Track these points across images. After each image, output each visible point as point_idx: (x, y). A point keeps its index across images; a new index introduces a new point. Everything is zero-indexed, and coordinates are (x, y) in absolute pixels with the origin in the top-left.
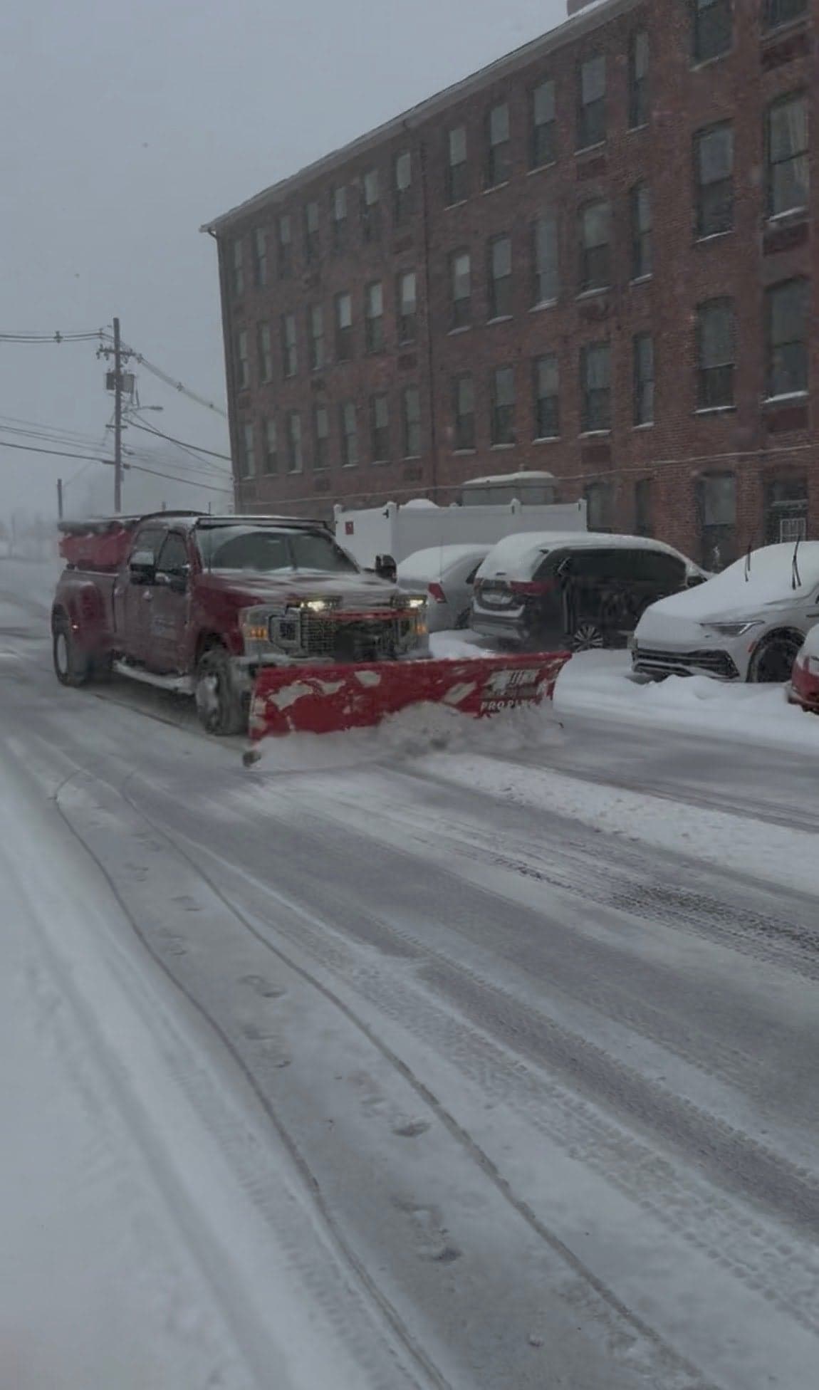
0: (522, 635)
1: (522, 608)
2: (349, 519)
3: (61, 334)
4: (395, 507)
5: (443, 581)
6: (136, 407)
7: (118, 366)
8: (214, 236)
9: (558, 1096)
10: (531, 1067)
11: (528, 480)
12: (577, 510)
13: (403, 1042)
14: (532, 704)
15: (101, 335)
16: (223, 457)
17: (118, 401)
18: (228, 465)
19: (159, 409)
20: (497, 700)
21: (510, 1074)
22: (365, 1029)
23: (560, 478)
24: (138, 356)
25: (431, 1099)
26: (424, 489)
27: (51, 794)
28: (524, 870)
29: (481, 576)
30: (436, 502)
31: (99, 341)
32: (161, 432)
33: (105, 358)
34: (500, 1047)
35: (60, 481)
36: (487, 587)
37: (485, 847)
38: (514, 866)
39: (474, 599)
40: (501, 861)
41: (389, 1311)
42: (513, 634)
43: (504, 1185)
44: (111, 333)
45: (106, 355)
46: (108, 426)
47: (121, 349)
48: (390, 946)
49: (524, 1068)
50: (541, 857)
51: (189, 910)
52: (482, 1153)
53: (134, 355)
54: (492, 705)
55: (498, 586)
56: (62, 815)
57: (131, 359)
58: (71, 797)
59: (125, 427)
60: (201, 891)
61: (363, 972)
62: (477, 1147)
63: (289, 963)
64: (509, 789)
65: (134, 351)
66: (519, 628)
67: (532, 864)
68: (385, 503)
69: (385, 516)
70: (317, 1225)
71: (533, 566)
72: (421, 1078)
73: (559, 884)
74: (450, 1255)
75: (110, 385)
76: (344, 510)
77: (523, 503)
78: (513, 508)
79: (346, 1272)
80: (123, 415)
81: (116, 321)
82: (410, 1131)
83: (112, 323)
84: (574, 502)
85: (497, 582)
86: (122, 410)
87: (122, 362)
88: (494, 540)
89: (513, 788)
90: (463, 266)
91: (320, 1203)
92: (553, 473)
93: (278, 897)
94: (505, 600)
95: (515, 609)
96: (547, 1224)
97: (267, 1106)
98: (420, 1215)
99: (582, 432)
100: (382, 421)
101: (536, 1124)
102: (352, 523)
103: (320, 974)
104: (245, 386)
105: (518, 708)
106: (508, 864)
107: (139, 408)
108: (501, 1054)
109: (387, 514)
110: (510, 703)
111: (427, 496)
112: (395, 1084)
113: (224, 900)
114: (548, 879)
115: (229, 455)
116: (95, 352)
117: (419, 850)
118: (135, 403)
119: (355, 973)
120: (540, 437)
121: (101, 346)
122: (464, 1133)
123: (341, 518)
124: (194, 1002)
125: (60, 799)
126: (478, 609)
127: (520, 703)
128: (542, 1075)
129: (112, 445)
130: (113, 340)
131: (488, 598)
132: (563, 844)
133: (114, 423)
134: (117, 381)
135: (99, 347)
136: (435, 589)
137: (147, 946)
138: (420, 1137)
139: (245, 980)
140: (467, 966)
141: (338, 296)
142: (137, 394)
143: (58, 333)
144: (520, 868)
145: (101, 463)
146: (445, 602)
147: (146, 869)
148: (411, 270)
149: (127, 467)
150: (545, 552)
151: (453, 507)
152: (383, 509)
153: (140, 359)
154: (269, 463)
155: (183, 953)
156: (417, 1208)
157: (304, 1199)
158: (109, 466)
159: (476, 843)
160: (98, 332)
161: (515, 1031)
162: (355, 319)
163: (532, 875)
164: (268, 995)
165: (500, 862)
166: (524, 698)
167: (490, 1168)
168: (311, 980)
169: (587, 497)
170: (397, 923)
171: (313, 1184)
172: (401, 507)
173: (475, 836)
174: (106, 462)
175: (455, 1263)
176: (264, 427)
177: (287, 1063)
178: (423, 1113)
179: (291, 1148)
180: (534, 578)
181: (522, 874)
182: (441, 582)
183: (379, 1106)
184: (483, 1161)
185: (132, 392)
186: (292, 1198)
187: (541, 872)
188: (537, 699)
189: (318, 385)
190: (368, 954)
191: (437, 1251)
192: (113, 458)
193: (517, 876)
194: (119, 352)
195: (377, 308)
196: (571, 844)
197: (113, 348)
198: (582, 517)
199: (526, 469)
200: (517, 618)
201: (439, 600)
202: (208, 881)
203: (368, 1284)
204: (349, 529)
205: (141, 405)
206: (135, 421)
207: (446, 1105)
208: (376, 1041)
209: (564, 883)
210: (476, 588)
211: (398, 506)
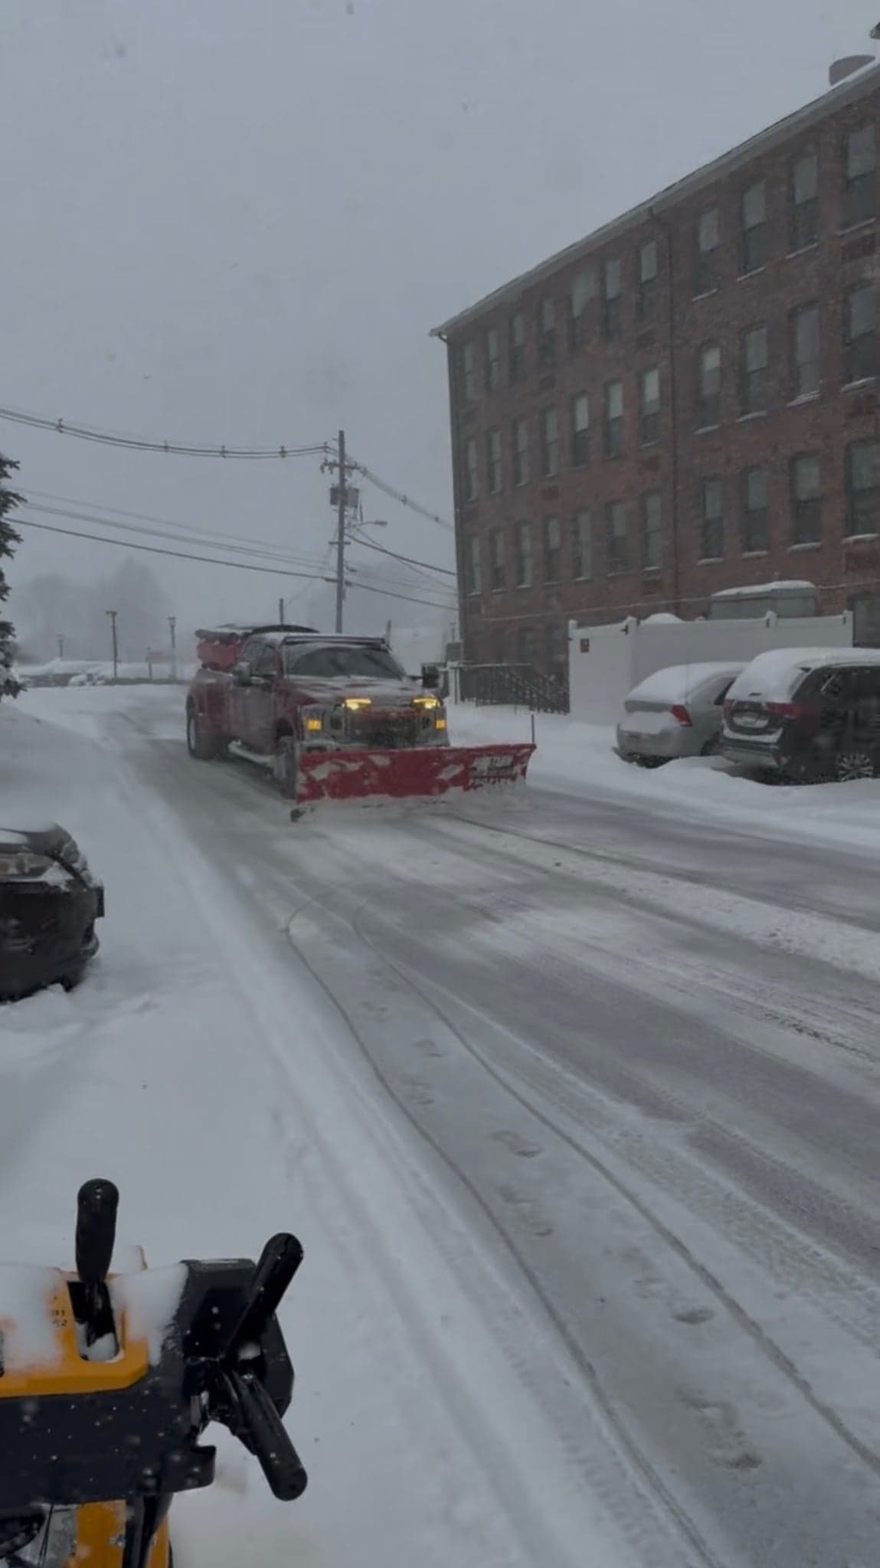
0: (779, 762)
1: (779, 732)
2: (585, 637)
3: (286, 449)
4: (635, 623)
5: (690, 702)
6: (359, 522)
7: (343, 480)
8: (444, 340)
9: (860, 1288)
10: (826, 1254)
11: (788, 591)
12: (842, 623)
13: (676, 1215)
14: (509, 782)
15: (325, 448)
16: (449, 573)
17: (342, 517)
18: (453, 581)
19: (383, 524)
20: (482, 777)
21: (802, 1261)
22: (633, 1199)
23: (820, 587)
24: (362, 469)
25: (714, 1284)
26: (664, 602)
27: (282, 925)
28: (799, 1027)
29: (732, 698)
30: (678, 615)
31: (324, 454)
32: (385, 548)
33: (329, 472)
34: (790, 1229)
35: (281, 601)
36: (741, 708)
37: (751, 999)
38: (787, 1023)
39: (724, 722)
40: (774, 1017)
41: (683, 1520)
42: (771, 762)
43: (805, 1387)
44: (336, 446)
45: (331, 469)
46: (331, 543)
47: (346, 463)
48: (654, 1107)
49: (817, 1254)
50: (820, 1014)
51: (433, 1055)
52: (777, 1349)
53: (358, 468)
54: (478, 782)
55: (754, 708)
56: (295, 949)
57: (355, 472)
58: (303, 930)
59: (349, 543)
60: (442, 1034)
61: (625, 1134)
62: (770, 1342)
63: (544, 1120)
64: (774, 935)
65: (358, 466)
66: (777, 756)
67: (810, 1022)
68: (623, 618)
69: (624, 633)
70: (597, 1416)
71: (792, 687)
72: (698, 1256)
73: (841, 1045)
74: (748, 1461)
75: (333, 502)
76: (580, 626)
77: (779, 616)
78: (768, 621)
79: (632, 1473)
80: (346, 531)
81: (342, 434)
82: (692, 1318)
83: (337, 436)
84: (841, 613)
85: (751, 704)
86: (345, 526)
87: (346, 477)
88: (749, 657)
89: (779, 933)
90: (712, 360)
91: (598, 1392)
92: (812, 581)
93: (526, 1047)
94: (761, 723)
95: (771, 733)
96: (857, 1435)
97: (532, 1280)
98: (711, 1413)
99: (847, 536)
100: (620, 529)
101: (837, 1318)
102: (588, 640)
103: (577, 1133)
104: (473, 498)
105: (497, 783)
106: (780, 1020)
107: (362, 524)
108: (790, 1237)
109: (626, 630)
110: (492, 780)
111: (666, 610)
112: (669, 1262)
113: (469, 1048)
114: (828, 1039)
115: (454, 570)
116: (319, 465)
117: (676, 1000)
118: (358, 517)
119: (615, 1136)
120: (798, 542)
121: (326, 460)
122: (753, 1324)
123: (576, 634)
124: (443, 1155)
125: (293, 931)
126: (728, 733)
127: (499, 781)
128: (840, 1264)
129: (333, 561)
130: (338, 454)
131: (739, 721)
132: (842, 999)
133: (337, 540)
134: (342, 496)
135: (323, 461)
136: (679, 712)
137: (392, 1094)
138: (703, 1325)
139: (497, 1136)
140: (741, 1133)
141: (573, 399)
142: (361, 508)
143: (283, 448)
144: (795, 1026)
145: (324, 581)
146: (690, 725)
147: (383, 1009)
148: (654, 366)
149: (348, 584)
150: (806, 670)
151: (699, 621)
152: (623, 625)
153: (365, 472)
154: (497, 577)
155: (429, 1102)
156: (706, 1405)
157: (578, 1384)
158: (331, 584)
159: (740, 994)
160: (322, 445)
161: (803, 1211)
162: (592, 421)
163: (809, 1034)
164: (524, 1154)
165: (769, 1017)
166: (503, 777)
167: (788, 1367)
168: (569, 1140)
169: (851, 608)
170: (658, 1081)
171: (588, 1370)
172: (643, 623)
173: (739, 988)
174: (328, 580)
175: (754, 1471)
176: (492, 541)
177: (549, 1232)
178: (703, 1297)
179: (561, 1328)
180: (794, 698)
181: (797, 1032)
182: (687, 703)
183: (654, 1287)
184: (778, 1357)
185: (356, 506)
186: (567, 1383)
187: (819, 1031)
188: (513, 778)
189: (551, 494)
190: (630, 1114)
191: (734, 1454)
192: (334, 575)
193: (792, 1035)
194: (344, 466)
195: (617, 409)
196: (854, 1000)
197: (338, 460)
198: (847, 631)
199: (781, 578)
200: (775, 744)
201: (684, 723)
202: (450, 1025)
203: (658, 1487)
204: (585, 646)
205: (365, 521)
206: (359, 536)
207: (732, 1291)
208: (645, 1212)
209: (847, 1045)
210: (725, 710)
211: (638, 623)
